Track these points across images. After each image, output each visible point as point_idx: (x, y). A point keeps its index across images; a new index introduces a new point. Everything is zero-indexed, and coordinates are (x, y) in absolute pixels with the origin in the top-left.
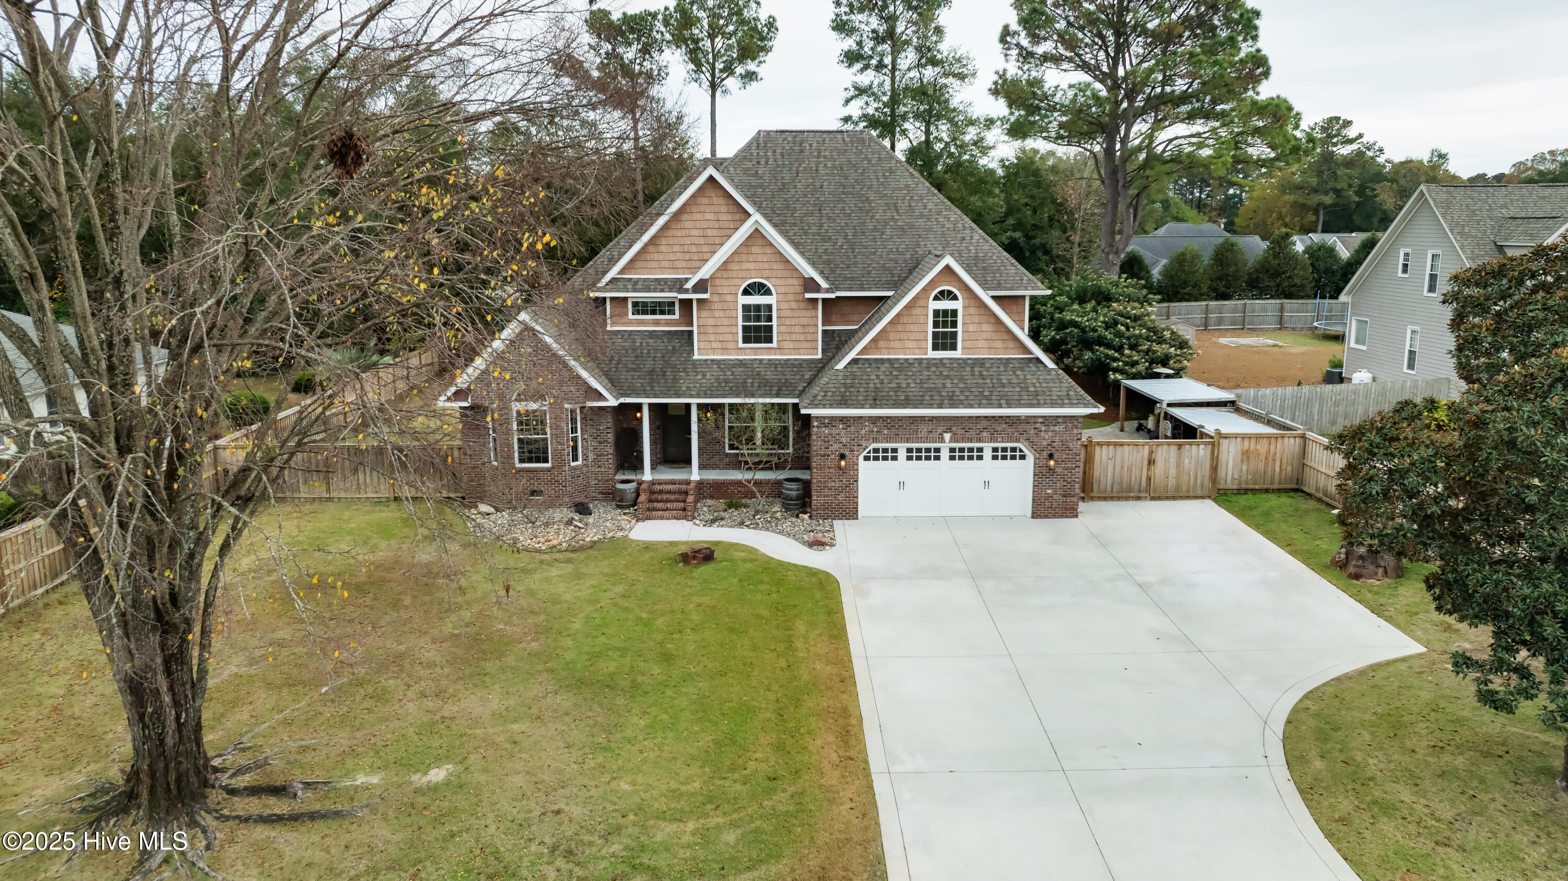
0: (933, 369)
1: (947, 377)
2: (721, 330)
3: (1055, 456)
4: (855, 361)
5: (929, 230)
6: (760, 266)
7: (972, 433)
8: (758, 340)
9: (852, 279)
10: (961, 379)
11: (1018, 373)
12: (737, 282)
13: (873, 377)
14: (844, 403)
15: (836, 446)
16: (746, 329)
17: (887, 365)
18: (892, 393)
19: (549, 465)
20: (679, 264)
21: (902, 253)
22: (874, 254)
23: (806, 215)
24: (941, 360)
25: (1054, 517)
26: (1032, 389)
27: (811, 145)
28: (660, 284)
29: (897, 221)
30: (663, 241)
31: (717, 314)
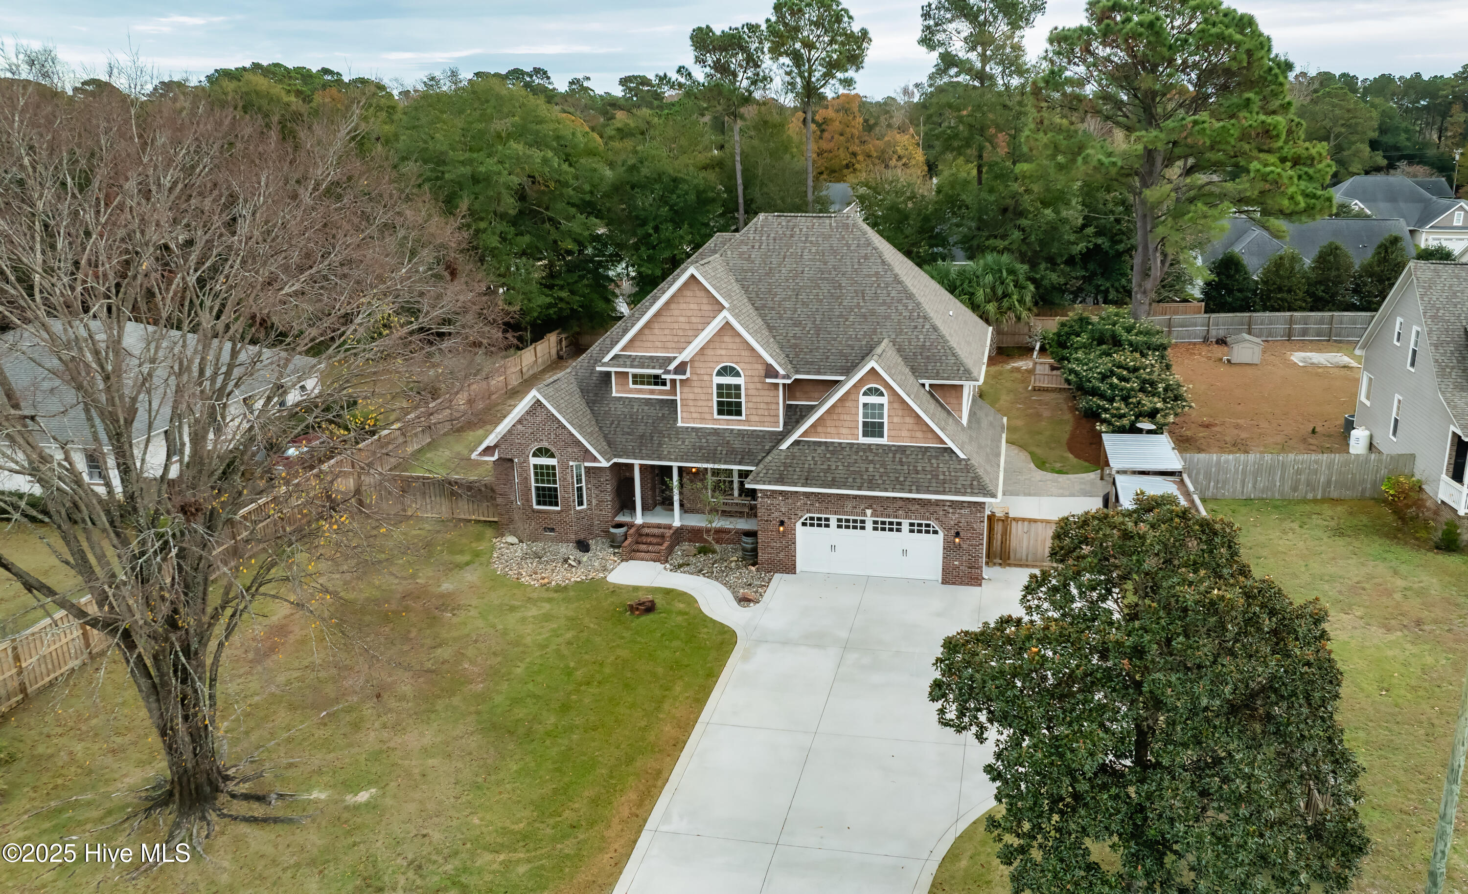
0: (861, 453)
1: (872, 462)
2: (700, 403)
3: (961, 534)
4: (797, 443)
5: (887, 317)
6: (731, 352)
7: (890, 511)
8: (730, 413)
9: (812, 363)
10: (884, 465)
11: (933, 461)
12: (712, 365)
13: (809, 458)
14: (781, 481)
15: (776, 514)
16: (720, 404)
17: (823, 448)
18: (822, 474)
19: (558, 508)
20: (670, 345)
21: (859, 340)
22: (835, 339)
23: (784, 300)
24: (870, 445)
25: (961, 584)
26: (941, 477)
27: (801, 230)
28: (653, 361)
29: (862, 307)
30: (656, 325)
31: (697, 390)
